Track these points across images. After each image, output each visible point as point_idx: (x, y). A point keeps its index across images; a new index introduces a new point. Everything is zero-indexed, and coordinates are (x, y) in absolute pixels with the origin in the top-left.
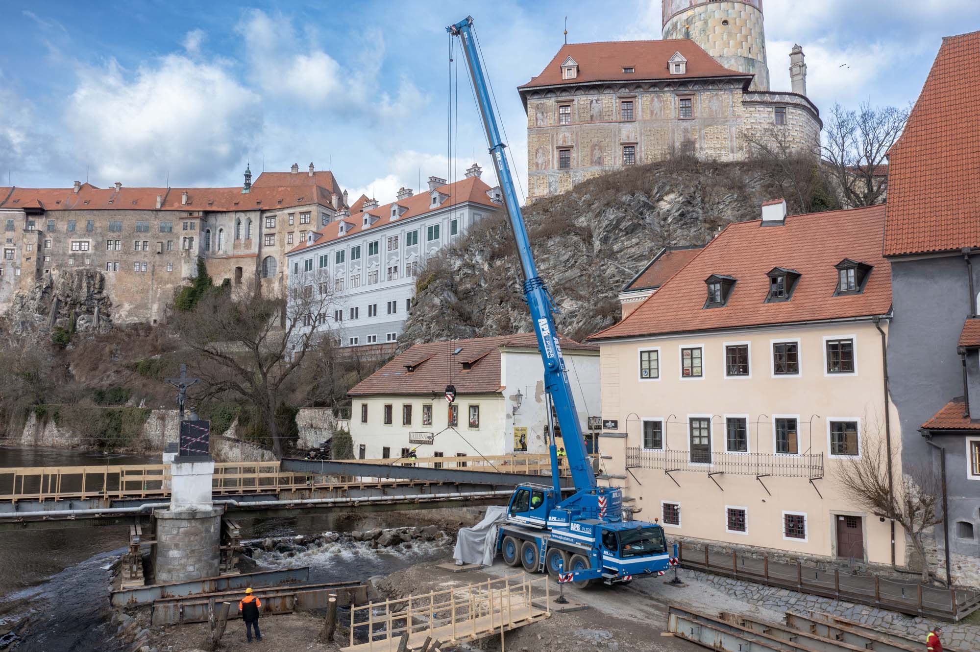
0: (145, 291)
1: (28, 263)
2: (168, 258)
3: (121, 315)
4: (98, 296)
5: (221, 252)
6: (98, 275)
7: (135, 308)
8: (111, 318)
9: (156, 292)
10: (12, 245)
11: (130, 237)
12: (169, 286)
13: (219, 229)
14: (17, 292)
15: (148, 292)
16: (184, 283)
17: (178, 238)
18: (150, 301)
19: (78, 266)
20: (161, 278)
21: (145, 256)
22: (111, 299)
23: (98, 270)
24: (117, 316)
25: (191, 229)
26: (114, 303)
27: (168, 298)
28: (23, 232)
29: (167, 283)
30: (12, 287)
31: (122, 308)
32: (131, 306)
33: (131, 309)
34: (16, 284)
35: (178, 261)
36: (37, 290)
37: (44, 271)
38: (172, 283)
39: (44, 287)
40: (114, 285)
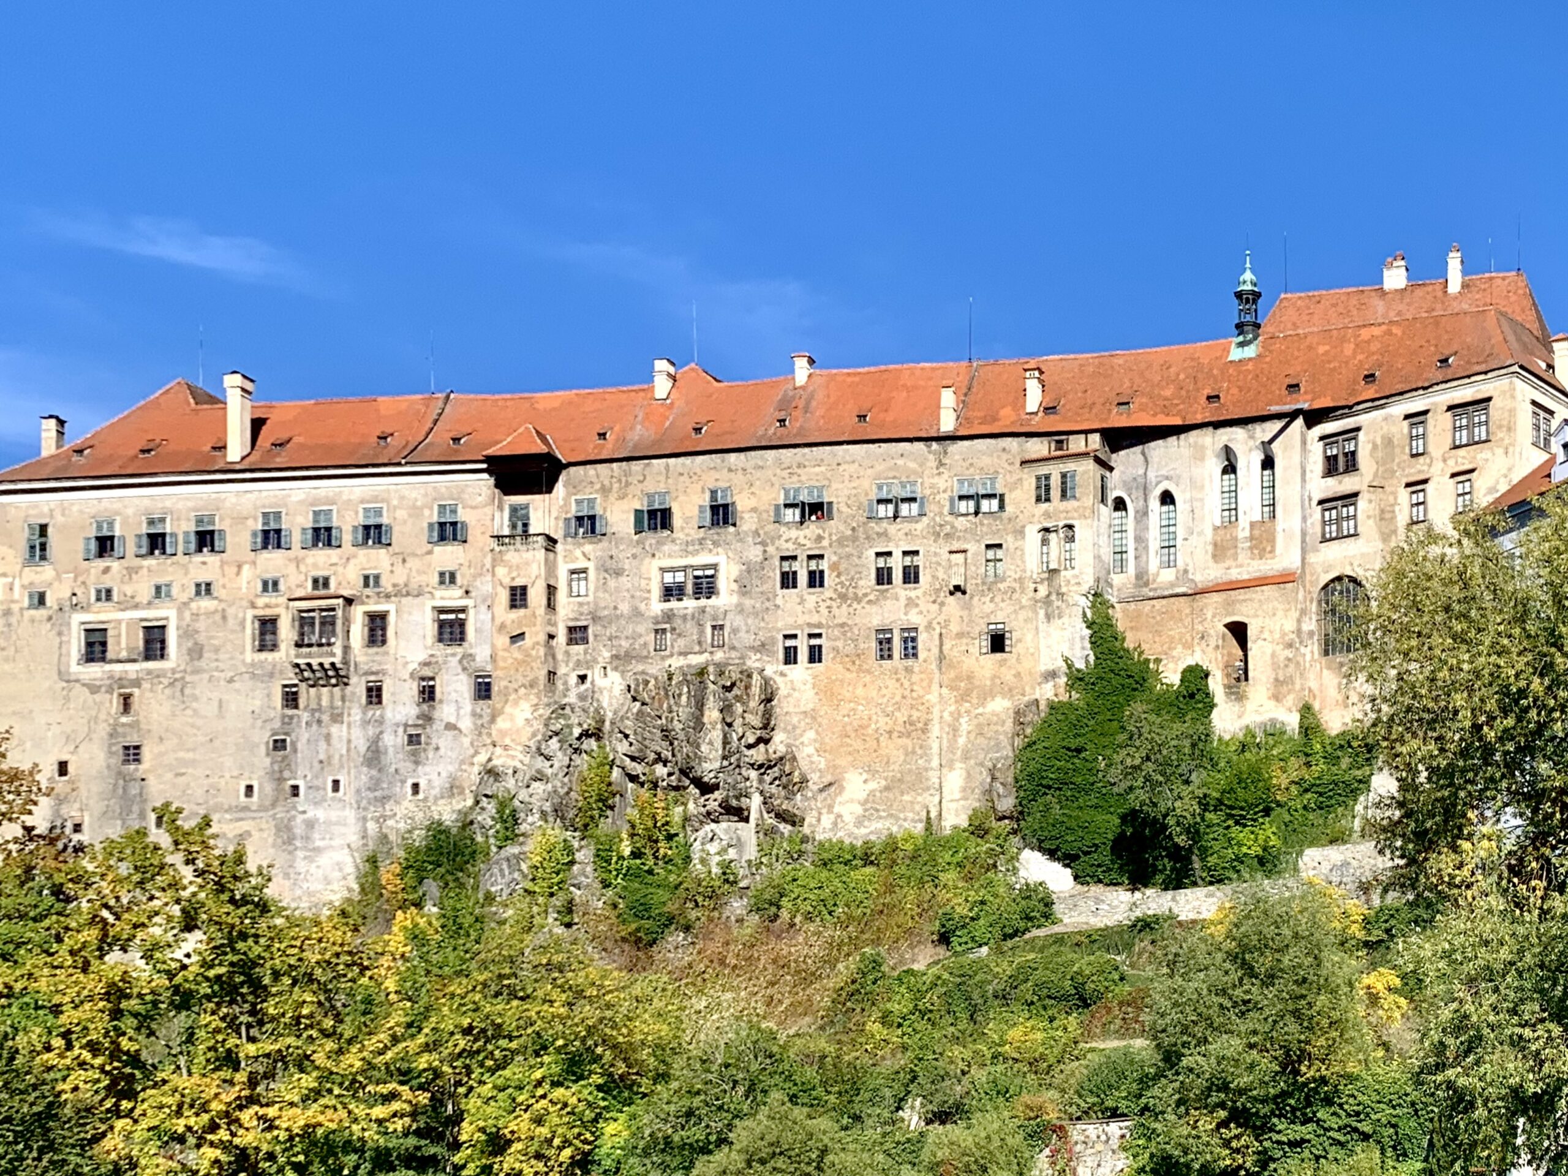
0: (917, 729)
1: (516, 652)
2: (989, 607)
3: (839, 816)
4: (758, 755)
5: (1167, 576)
6: (756, 680)
7: (887, 788)
8: (806, 830)
9: (955, 730)
10: (460, 592)
11: (855, 539)
12: (1000, 706)
13: (1158, 492)
14: (482, 758)
15: (924, 731)
16: (1047, 692)
17: (1020, 533)
18: (935, 763)
19: (684, 654)
20: (970, 678)
21: (911, 603)
22: (804, 764)
23: (753, 662)
24: (827, 821)
25: (1064, 495)
26: (814, 777)
27: (998, 747)
28: (493, 544)
29: (987, 695)
30: (466, 741)
31: (842, 789)
32: (873, 785)
33: (872, 793)
34: (479, 730)
35: (1023, 614)
36: (554, 743)
37: (573, 680)
38: (1009, 692)
39: (577, 732)
40: (812, 716)
